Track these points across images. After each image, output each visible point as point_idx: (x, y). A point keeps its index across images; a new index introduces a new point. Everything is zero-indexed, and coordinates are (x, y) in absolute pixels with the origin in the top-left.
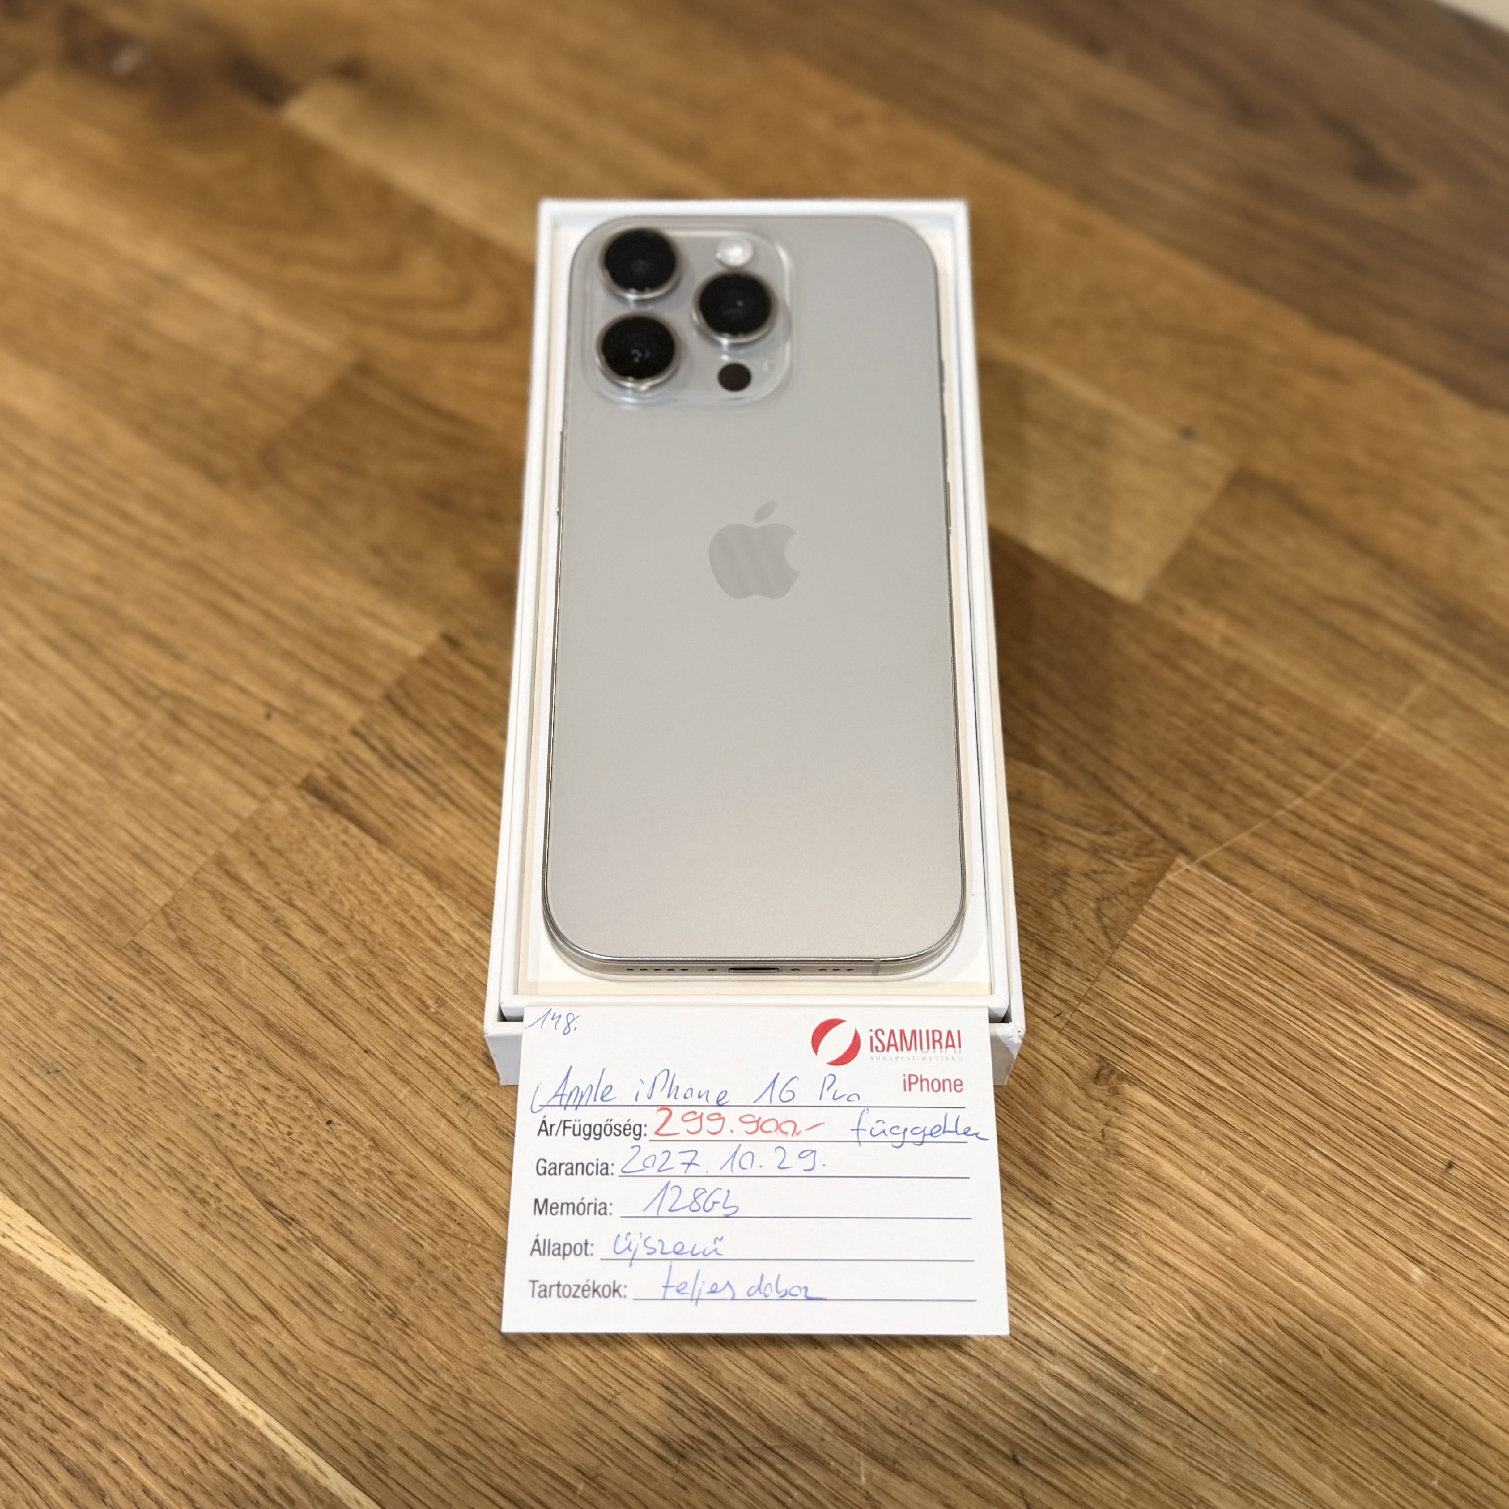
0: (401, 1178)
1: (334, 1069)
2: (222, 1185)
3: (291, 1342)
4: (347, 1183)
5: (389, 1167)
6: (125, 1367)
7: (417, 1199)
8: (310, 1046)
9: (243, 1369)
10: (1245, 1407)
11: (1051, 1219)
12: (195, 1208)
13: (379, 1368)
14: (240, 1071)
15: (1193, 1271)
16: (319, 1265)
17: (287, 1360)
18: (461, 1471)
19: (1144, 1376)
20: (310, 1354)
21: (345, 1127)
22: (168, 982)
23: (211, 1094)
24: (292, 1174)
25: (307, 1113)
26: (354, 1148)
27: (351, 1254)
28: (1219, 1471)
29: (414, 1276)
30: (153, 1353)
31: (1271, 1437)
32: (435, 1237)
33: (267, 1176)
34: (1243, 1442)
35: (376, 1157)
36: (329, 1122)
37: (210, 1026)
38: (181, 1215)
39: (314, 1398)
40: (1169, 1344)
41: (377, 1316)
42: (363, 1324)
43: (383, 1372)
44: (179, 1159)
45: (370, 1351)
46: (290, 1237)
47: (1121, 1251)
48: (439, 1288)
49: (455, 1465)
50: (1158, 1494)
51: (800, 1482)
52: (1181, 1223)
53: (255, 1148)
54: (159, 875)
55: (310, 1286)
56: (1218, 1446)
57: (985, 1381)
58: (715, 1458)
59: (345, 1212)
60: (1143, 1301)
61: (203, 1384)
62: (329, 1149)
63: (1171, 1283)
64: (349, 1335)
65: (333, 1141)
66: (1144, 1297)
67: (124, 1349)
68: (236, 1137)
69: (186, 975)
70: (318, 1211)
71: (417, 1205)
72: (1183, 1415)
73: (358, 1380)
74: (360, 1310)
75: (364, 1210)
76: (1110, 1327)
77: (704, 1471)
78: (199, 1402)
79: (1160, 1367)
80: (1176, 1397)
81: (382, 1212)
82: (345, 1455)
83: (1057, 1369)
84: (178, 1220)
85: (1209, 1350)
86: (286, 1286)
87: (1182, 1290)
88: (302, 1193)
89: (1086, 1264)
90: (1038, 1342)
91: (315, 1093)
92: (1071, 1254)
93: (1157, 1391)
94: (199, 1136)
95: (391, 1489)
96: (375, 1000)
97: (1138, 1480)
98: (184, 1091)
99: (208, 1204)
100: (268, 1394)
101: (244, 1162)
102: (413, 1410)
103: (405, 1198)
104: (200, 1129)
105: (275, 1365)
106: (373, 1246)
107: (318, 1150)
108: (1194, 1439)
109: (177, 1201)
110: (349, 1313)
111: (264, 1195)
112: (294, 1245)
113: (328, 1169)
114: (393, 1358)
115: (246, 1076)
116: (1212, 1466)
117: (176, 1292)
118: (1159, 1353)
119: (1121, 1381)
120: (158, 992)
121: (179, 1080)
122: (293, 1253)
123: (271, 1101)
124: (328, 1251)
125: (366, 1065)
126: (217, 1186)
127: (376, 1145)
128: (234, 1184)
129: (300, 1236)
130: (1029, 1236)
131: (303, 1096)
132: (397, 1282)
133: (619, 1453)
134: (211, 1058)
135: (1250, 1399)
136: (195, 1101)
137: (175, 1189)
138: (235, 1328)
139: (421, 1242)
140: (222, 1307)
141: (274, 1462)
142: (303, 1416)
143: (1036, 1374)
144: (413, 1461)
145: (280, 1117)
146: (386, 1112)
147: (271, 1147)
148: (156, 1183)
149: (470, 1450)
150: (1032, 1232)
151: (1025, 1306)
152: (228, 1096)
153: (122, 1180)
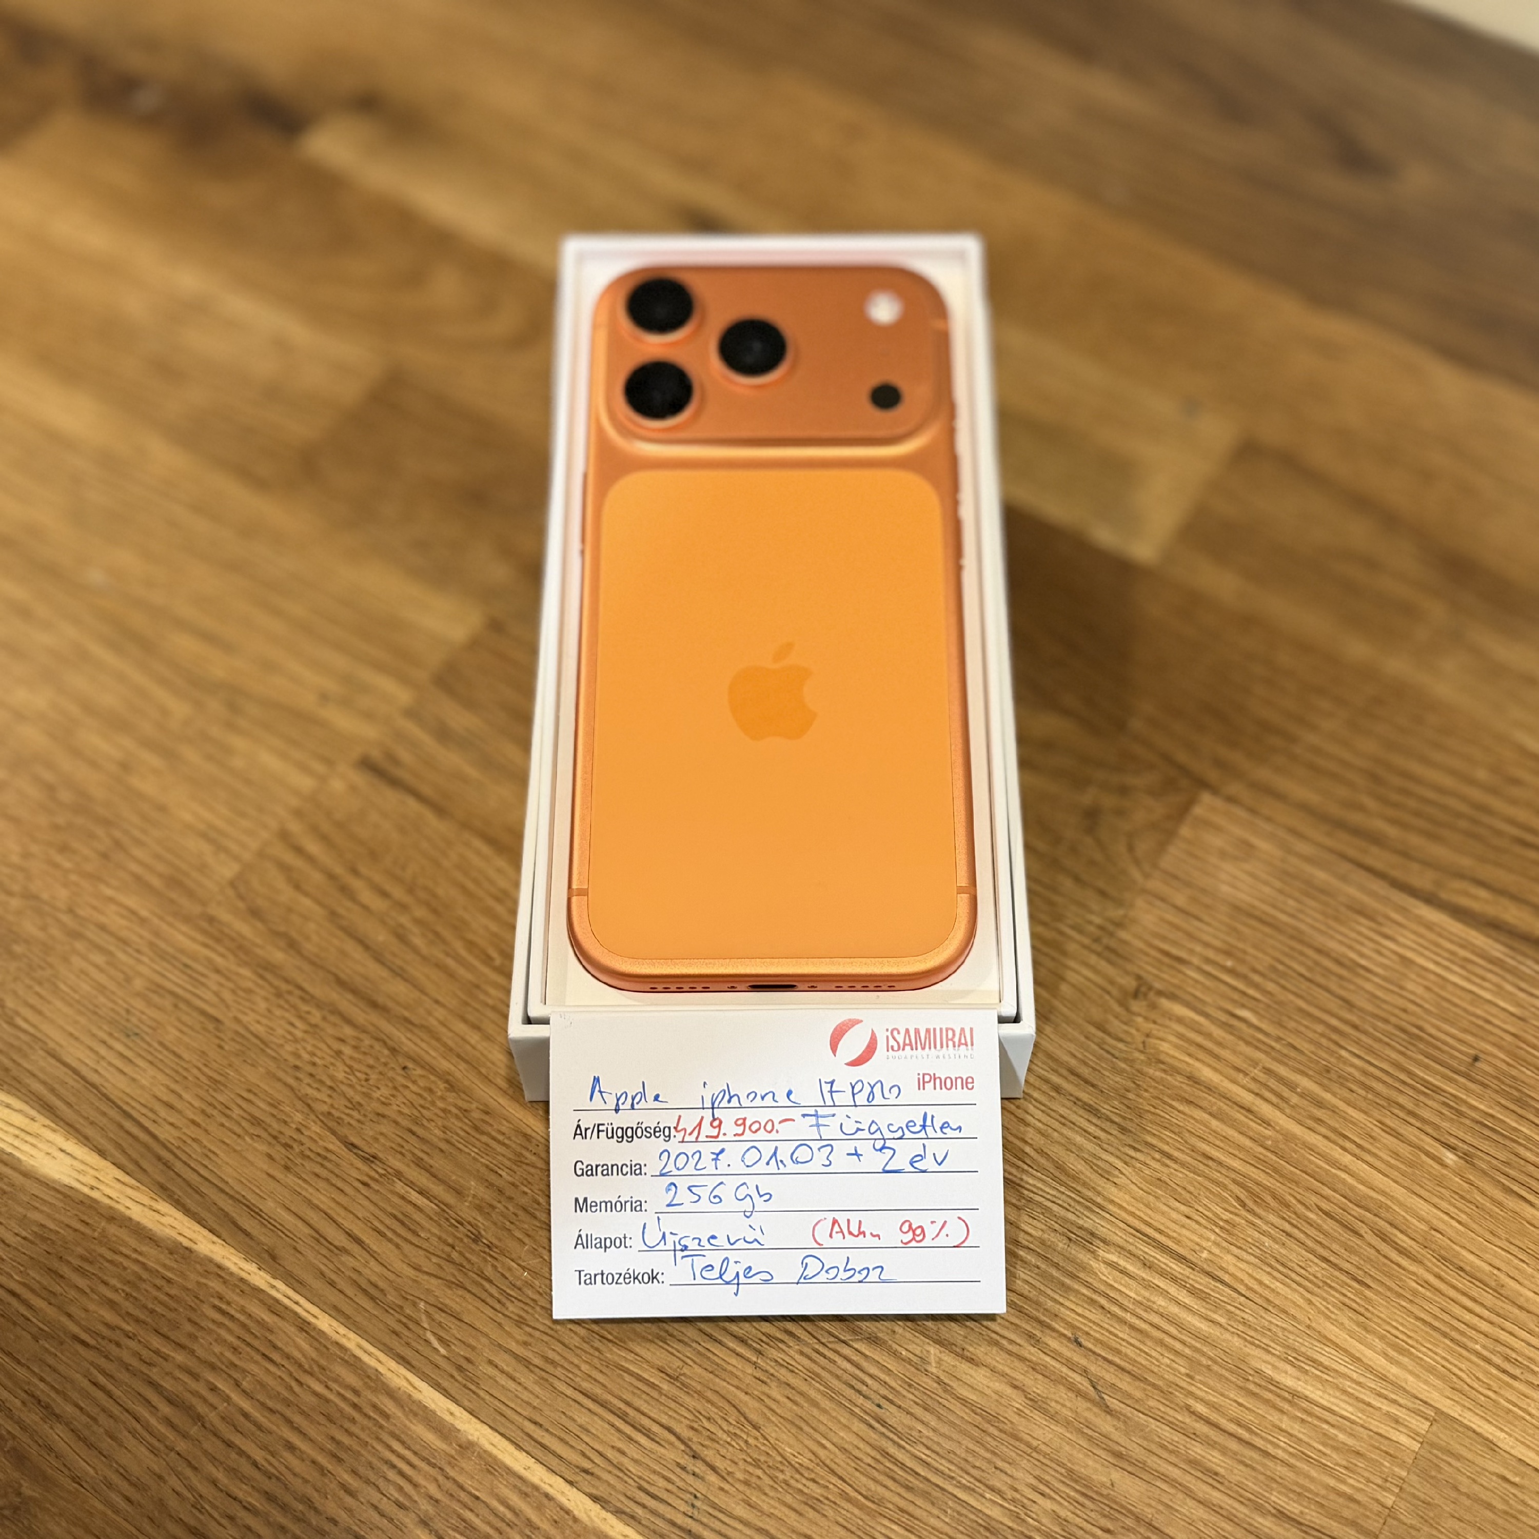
0: (476, 1115)
1: (407, 1020)
2: (303, 1130)
3: (378, 1269)
4: (425, 1122)
5: (465, 1105)
6: (217, 1302)
7: (494, 1133)
8: (381, 1000)
9: (333, 1297)
10: (1294, 1286)
11: (1098, 1122)
12: (279, 1152)
13: (466, 1289)
14: (316, 1026)
15: (1236, 1164)
16: (403, 1198)
17: (376, 1286)
18: (551, 1379)
19: (1194, 1260)
20: (399, 1280)
21: (419, 1071)
22: (240, 947)
23: (289, 1047)
24: (371, 1116)
25: (383, 1060)
26: (430, 1091)
27: (432, 1186)
28: (1272, 1344)
29: (495, 1203)
30: (244, 1287)
31: (1320, 1312)
32: (514, 1167)
33: (347, 1119)
34: (1294, 1318)
35: (451, 1097)
36: (404, 1068)
37: (284, 987)
38: (266, 1159)
39: (404, 1320)
40: (1217, 1230)
41: (461, 1240)
42: (448, 1249)
43: (469, 1291)
44: (261, 1108)
45: (456, 1273)
46: (373, 1174)
47: (1166, 1148)
48: (520, 1213)
49: (543, 1374)
50: (1215, 1368)
51: (873, 1370)
52: (1221, 1120)
53: (334, 1095)
54: (227, 851)
55: (395, 1217)
56: (1270, 1322)
57: (1045, 1272)
58: (792, 1353)
59: (425, 1148)
60: (1191, 1193)
61: (296, 1314)
62: (406, 1093)
63: (1216, 1175)
64: (434, 1259)
65: (410, 1085)
66: (1192, 1189)
67: (215, 1285)
68: (315, 1085)
69: (258, 941)
70: (399, 1149)
71: (494, 1139)
72: (1235, 1295)
73: (447, 1301)
74: (444, 1236)
75: (443, 1146)
76: (1158, 1217)
77: (782, 1365)
78: (293, 1329)
79: (1210, 1252)
80: (1226, 1278)
81: (460, 1146)
82: (437, 1371)
83: (1113, 1258)
84: (264, 1165)
85: (1257, 1235)
86: (372, 1218)
87: (1227, 1182)
88: (382, 1134)
89: (1134, 1161)
90: (1092, 1234)
91: (389, 1042)
92: (1118, 1153)
93: (1208, 1274)
94: (279, 1086)
95: (483, 1399)
96: (441, 956)
97: (1197, 1356)
98: (262, 1046)
99: (291, 1147)
100: (358, 1319)
101: (325, 1108)
102: (500, 1324)
103: (483, 1133)
104: (279, 1080)
105: (365, 1291)
106: (454, 1178)
107: (394, 1092)
108: (1246, 1316)
109: (263, 1148)
110: (434, 1241)
111: (346, 1137)
112: (377, 1181)
113: (406, 1111)
114: (479, 1279)
115: (322, 1030)
116: (1264, 1340)
117: (264, 1230)
118: (1208, 1240)
119: (1174, 1266)
120: (231, 957)
121: (256, 1037)
122: (376, 1187)
123: (347, 1050)
124: (411, 1184)
125: (437, 1014)
126: (298, 1130)
127: (452, 1086)
128: (316, 1128)
129: (383, 1172)
130: (1079, 1139)
131: (378, 1046)
132: (479, 1208)
133: (699, 1353)
134: (287, 1015)
135: (1298, 1278)
136: (274, 1054)
137: (258, 1136)
138: (325, 1261)
139: (500, 1172)
140: (309, 1241)
141: (367, 1380)
142: (394, 1337)
143: (1094, 1264)
144: (502, 1371)
145: (356, 1066)
146: (459, 1056)
147: (350, 1093)
148: (239, 1131)
149: (557, 1358)
150: (1081, 1135)
151: (1079, 1202)
152: (305, 1049)
153: (206, 1131)
